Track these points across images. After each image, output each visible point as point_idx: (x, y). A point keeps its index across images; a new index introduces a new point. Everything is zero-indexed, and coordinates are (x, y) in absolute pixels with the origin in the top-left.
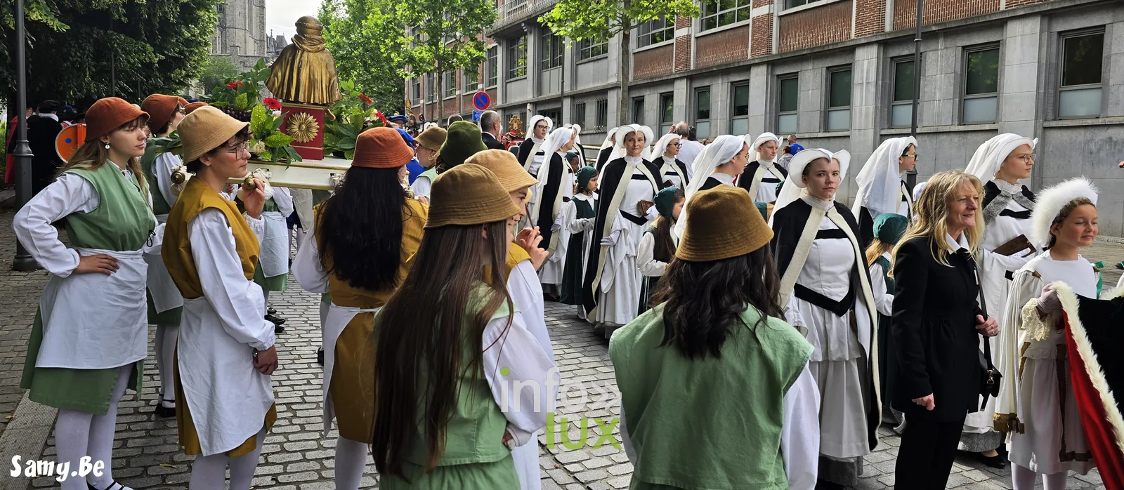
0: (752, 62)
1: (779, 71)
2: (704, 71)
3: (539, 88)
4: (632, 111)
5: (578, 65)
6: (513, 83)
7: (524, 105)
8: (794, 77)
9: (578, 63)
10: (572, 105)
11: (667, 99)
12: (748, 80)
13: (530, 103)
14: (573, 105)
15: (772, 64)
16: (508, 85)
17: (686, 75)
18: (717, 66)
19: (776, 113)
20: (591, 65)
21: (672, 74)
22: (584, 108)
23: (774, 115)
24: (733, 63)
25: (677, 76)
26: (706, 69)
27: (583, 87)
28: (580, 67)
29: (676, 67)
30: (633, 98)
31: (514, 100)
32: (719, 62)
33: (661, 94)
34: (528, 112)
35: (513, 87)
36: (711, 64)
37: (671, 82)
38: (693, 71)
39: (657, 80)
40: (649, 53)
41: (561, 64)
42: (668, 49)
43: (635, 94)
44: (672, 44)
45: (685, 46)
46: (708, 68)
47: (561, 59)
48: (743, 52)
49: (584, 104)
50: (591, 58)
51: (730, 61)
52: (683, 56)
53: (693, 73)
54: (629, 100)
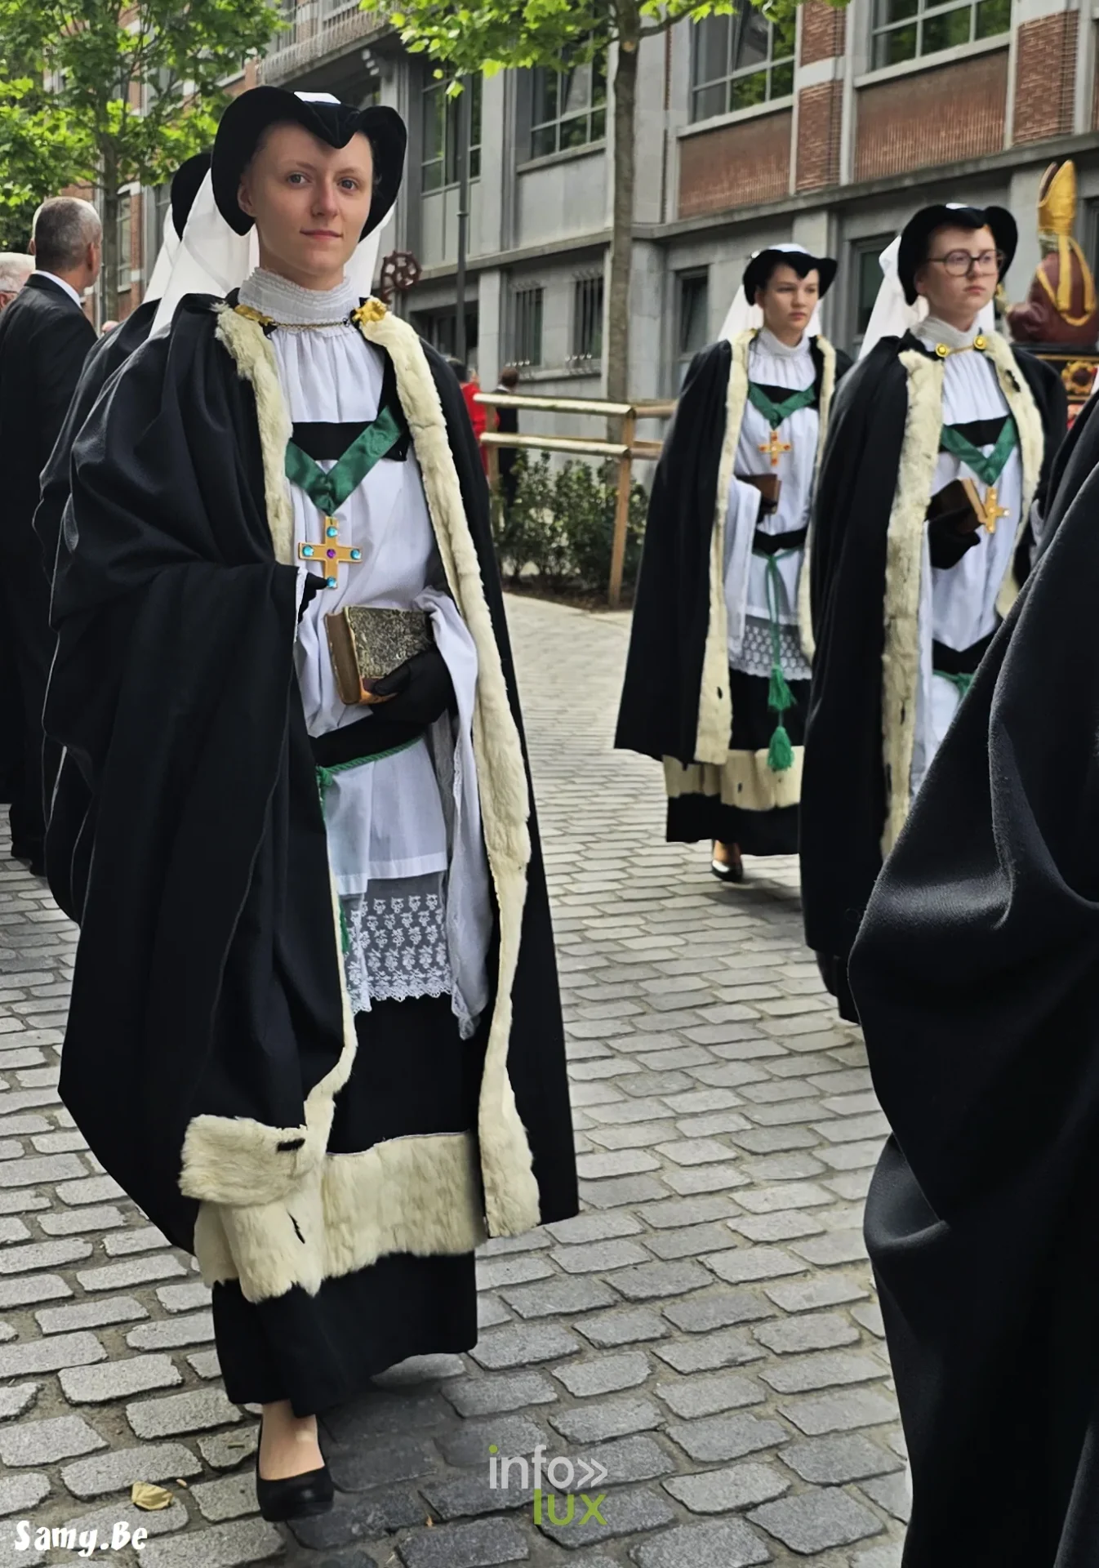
0: (1014, 160)
2: (876, 189)
3: (413, 244)
4: (675, 313)
5: (520, 174)
9: (522, 167)
10: (505, 293)
14: (509, 294)
17: (827, 200)
18: (915, 174)
20: (558, 173)
21: (786, 199)
22: (539, 303)
24: (962, 164)
25: (802, 204)
26: (882, 182)
27: (539, 238)
28: (530, 183)
29: (799, 177)
30: (678, 272)
32: (922, 161)
36: (897, 169)
38: (847, 188)
39: (745, 216)
40: (724, 135)
41: (475, 171)
42: (778, 123)
43: (684, 260)
44: (789, 109)
45: (826, 113)
46: (890, 180)
47: (476, 156)
48: (990, 130)
49: (539, 291)
50: (558, 154)
51: (953, 156)
52: (818, 145)
53: (847, 196)
54: (664, 278)
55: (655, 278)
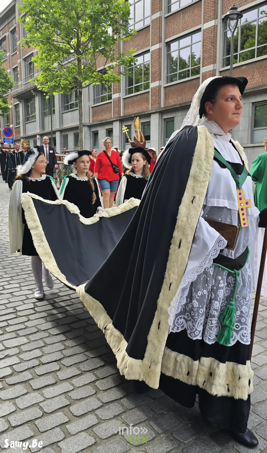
0: (151, 112)
1: (165, 117)
2: (128, 117)
3: (43, 126)
4: (92, 138)
5: (63, 113)
6: (29, 124)
7: (35, 136)
8: (172, 120)
9: (63, 112)
10: (61, 136)
11: (110, 132)
12: (150, 122)
13: (38, 135)
14: (62, 135)
15: (162, 113)
16: (26, 125)
17: (119, 119)
18: (134, 114)
19: (164, 139)
20: (69, 113)
21: (111, 118)
22: (67, 137)
23: (163, 140)
24: (142, 112)
25: (114, 119)
26: (128, 115)
27: (67, 125)
28: (65, 115)
29: (114, 115)
30: (93, 132)
31: (30, 133)
32: (135, 112)
33: (107, 129)
34: (37, 139)
35: (29, 126)
36: (131, 113)
37: (111, 123)
38: (122, 117)
39: (104, 122)
40: (100, 107)
41: (54, 113)
42: (109, 105)
43: (94, 129)
44: (111, 102)
45: (118, 103)
46: (130, 115)
47: (54, 110)
48: (147, 106)
49: (67, 135)
50: (70, 110)
51: (141, 111)
52: (117, 109)
53: (122, 118)
54: (90, 132)
55: (89, 132)
